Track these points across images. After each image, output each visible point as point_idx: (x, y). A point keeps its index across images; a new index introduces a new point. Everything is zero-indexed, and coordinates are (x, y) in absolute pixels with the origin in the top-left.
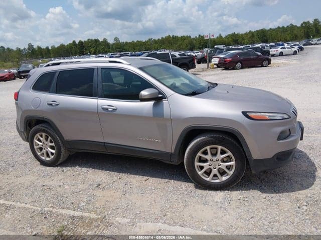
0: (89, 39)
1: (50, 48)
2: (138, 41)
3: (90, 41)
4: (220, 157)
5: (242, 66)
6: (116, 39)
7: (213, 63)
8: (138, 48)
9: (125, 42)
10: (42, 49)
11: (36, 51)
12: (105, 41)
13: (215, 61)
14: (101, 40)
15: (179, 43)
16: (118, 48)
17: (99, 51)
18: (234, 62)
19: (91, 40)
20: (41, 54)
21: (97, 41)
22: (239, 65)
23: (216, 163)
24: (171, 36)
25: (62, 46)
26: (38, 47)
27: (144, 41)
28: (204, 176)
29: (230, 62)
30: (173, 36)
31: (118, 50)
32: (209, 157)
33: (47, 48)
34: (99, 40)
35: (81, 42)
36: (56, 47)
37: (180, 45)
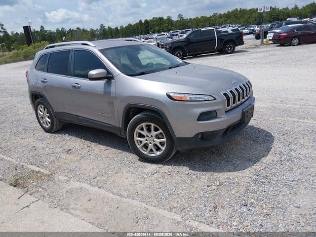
0: (154, 18)
1: (119, 28)
2: (202, 17)
3: (155, 20)
4: (154, 133)
5: (299, 42)
6: (180, 16)
7: (268, 38)
8: (202, 23)
9: (189, 18)
10: (112, 29)
11: (107, 32)
12: (169, 19)
13: (270, 36)
14: (165, 18)
15: (246, 17)
16: (180, 25)
17: (163, 29)
18: (290, 37)
19: (156, 18)
20: (111, 34)
21: (161, 19)
22: (296, 41)
23: (151, 139)
24: (239, 10)
25: (130, 25)
26: (109, 27)
27: (209, 16)
28: (143, 150)
29: (285, 37)
30: (241, 9)
31: (181, 27)
32: (144, 133)
33: (117, 28)
34: (163, 18)
35: (146, 21)
36: (124, 27)
37: (247, 19)
